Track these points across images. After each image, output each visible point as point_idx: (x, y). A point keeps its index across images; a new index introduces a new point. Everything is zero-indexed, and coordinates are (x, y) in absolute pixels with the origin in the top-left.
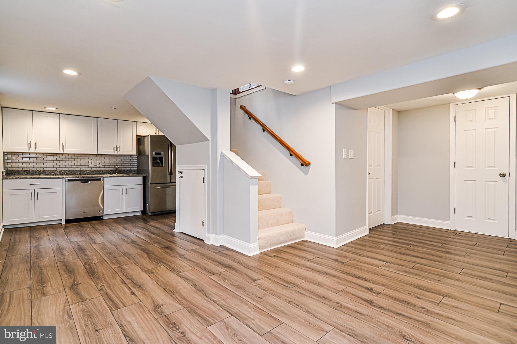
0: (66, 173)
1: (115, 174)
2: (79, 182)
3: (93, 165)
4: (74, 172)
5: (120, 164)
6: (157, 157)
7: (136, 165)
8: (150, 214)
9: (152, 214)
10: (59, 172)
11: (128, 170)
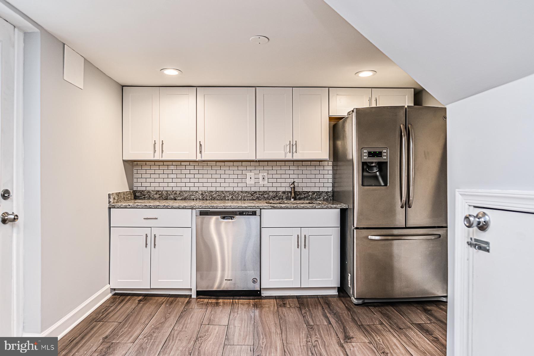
0: (212, 196)
1: (290, 200)
2: (219, 217)
3: (252, 182)
4: (223, 195)
5: (300, 180)
6: (372, 163)
7: (331, 181)
8: (355, 301)
9: (360, 302)
10: (202, 194)
11: (314, 193)
